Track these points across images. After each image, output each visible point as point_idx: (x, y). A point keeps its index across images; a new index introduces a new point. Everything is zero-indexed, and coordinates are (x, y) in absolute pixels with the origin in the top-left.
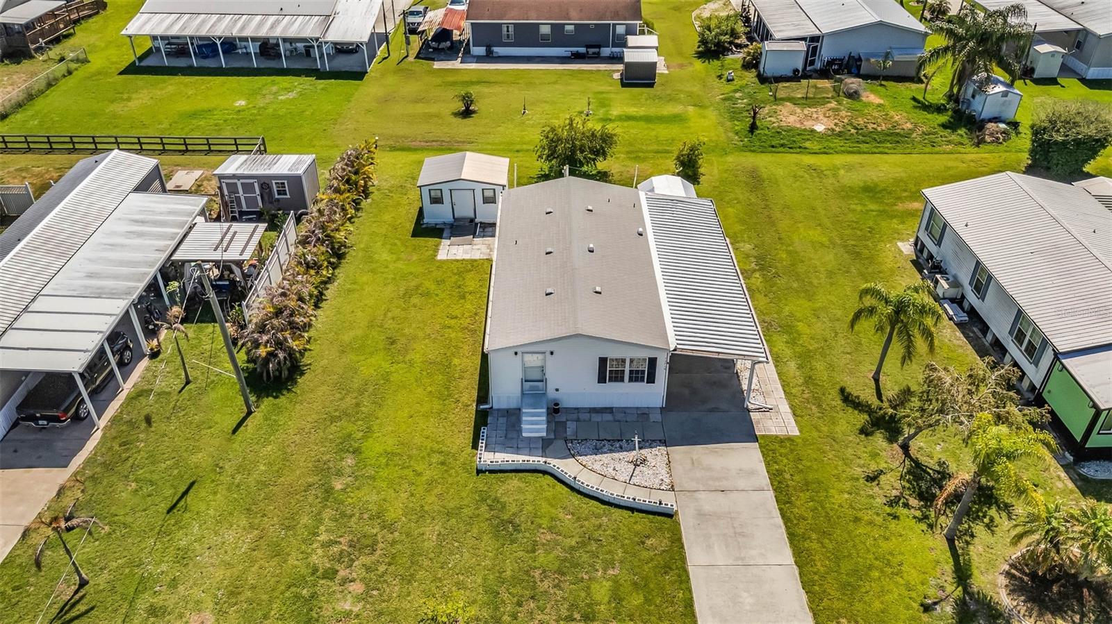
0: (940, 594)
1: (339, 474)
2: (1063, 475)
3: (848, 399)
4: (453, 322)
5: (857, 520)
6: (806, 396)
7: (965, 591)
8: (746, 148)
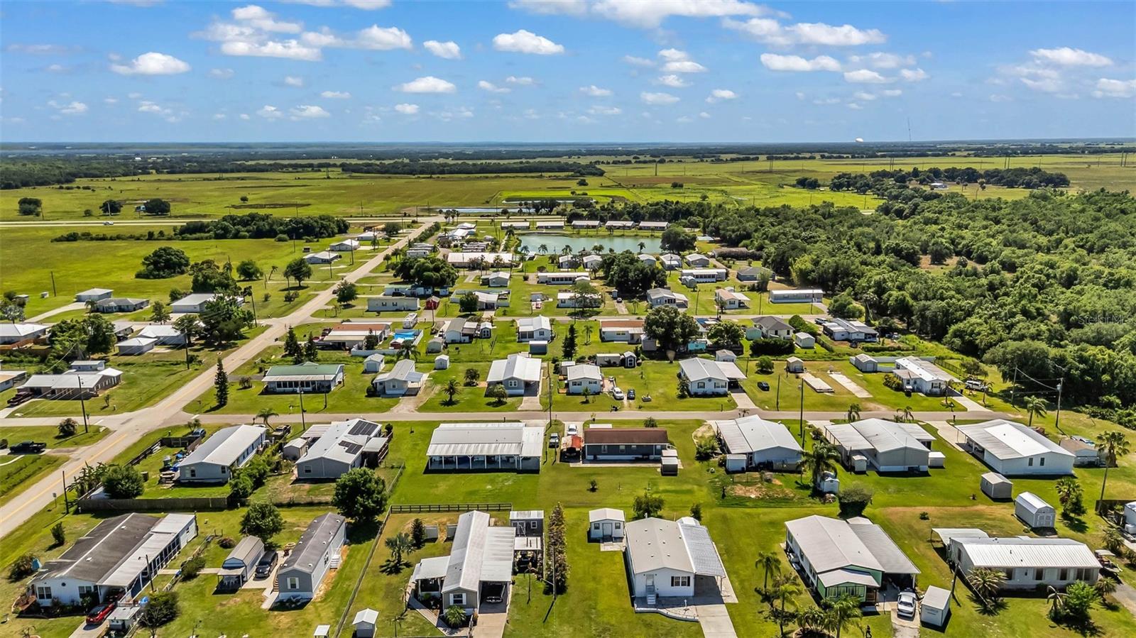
1: (592, 613)
3: (756, 591)
5: (754, 622)
6: (741, 592)
8: (720, 506)
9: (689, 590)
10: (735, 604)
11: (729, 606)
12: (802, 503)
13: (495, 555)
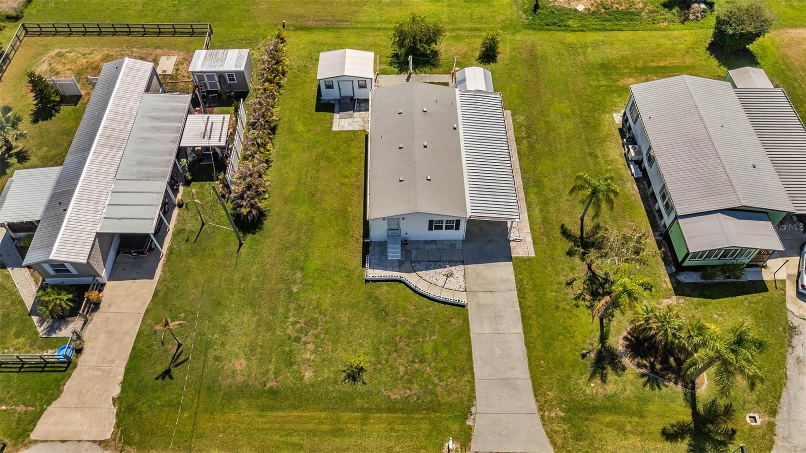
0: (591, 348)
1: (295, 282)
2: (668, 280)
3: (565, 232)
4: (346, 180)
5: (557, 307)
6: (542, 231)
7: (603, 346)
8: (530, 26)
9: (459, 234)
10: (529, 259)
11: (521, 265)
12: (654, 21)
13: (140, 163)
